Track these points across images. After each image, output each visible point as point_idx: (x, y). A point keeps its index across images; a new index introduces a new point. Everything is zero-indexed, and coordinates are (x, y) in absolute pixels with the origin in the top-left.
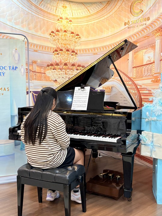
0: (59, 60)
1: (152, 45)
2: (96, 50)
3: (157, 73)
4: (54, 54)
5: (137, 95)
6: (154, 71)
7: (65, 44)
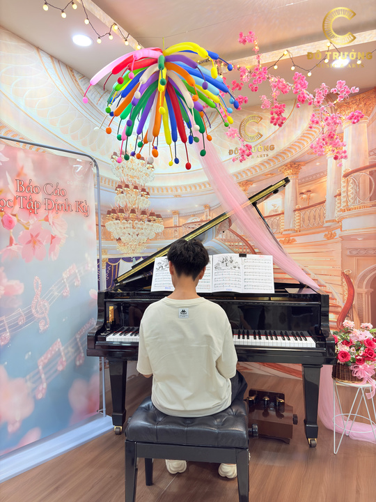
0: (125, 203)
3: (289, 230)
4: (117, 191)
6: (283, 227)
7: (132, 177)
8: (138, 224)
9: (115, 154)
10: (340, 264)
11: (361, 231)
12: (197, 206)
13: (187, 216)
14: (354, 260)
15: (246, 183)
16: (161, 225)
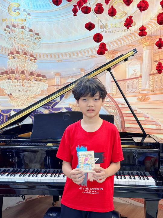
0: (16, 66)
1: (138, 56)
2: (61, 57)
3: (145, 90)
4: (9, 57)
5: (118, 115)
6: (141, 87)
7: (22, 46)
8: (27, 83)
9: (8, 27)
12: (74, 69)
13: (67, 77)
15: (114, 52)
16: (46, 84)
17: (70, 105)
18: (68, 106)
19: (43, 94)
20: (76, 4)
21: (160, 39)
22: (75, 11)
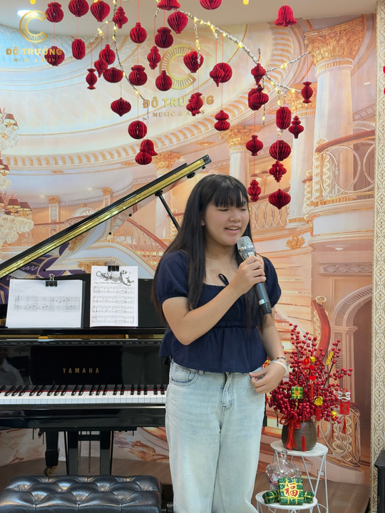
1: (220, 164)
2: (60, 163)
10: (309, 287)
11: (342, 237)
12: (90, 189)
13: (74, 206)
14: (330, 281)
15: (171, 155)
16: (28, 221)
17: (80, 265)
18: (76, 267)
19: (23, 241)
20: (94, 68)
21: (254, 137)
22: (91, 80)
